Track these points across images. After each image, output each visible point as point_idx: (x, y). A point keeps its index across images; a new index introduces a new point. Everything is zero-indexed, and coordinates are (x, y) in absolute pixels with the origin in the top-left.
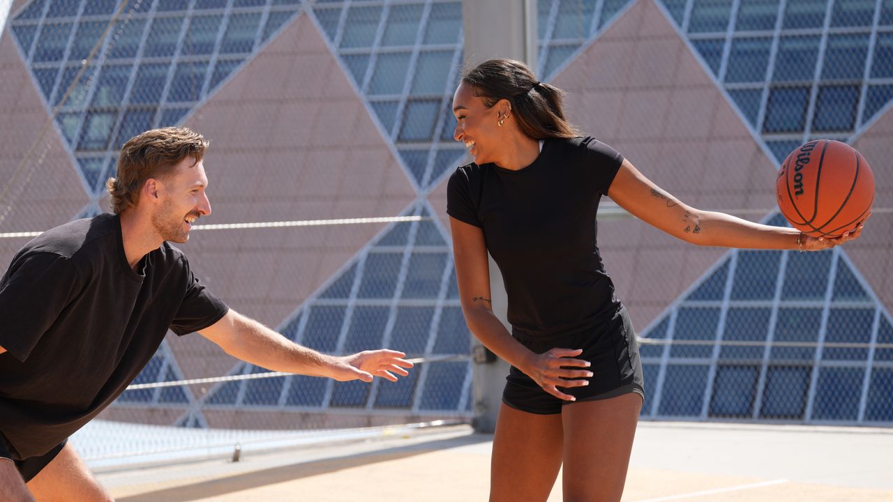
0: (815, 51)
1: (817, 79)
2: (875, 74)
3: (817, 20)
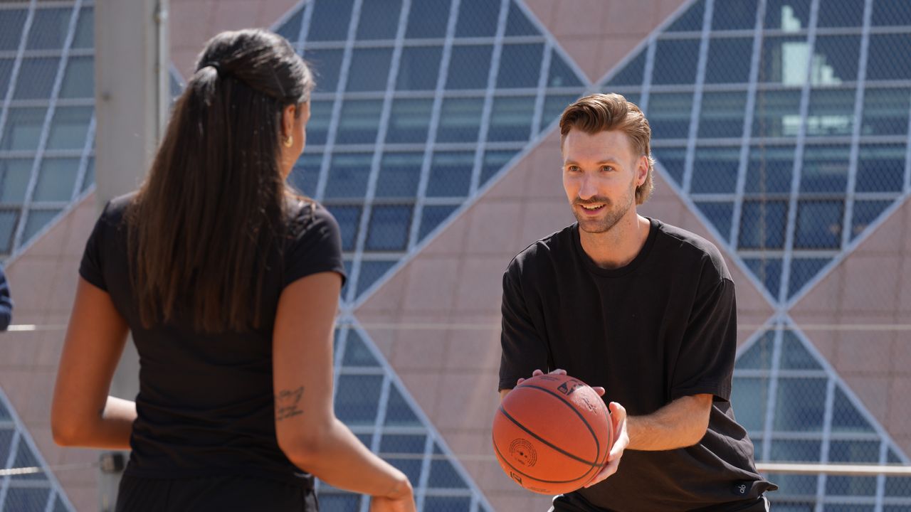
0: (367, 169)
1: (370, 197)
2: (429, 193)
3: (370, 136)
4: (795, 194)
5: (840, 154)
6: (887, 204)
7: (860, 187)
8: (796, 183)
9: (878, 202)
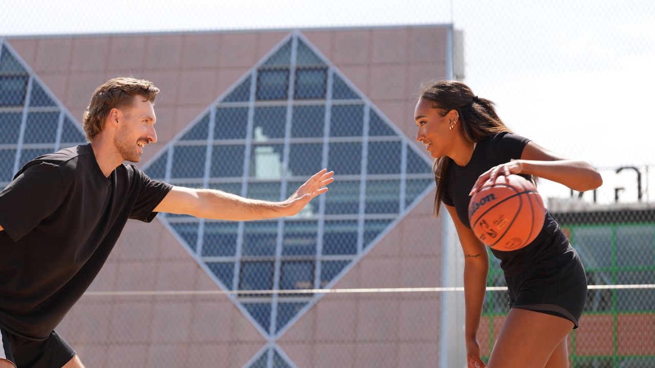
4: (278, 256)
5: (310, 229)
6: (346, 263)
7: (326, 251)
8: (279, 250)
9: (339, 262)
